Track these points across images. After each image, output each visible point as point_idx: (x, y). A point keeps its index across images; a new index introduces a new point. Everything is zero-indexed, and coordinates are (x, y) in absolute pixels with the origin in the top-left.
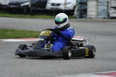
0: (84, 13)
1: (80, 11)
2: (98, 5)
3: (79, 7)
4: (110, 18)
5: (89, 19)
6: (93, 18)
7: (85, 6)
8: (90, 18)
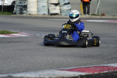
0: (24, 9)
1: (20, 7)
2: (38, 2)
3: (19, 3)
4: (50, 14)
5: (30, 16)
6: (33, 15)
7: (25, 2)
8: (30, 14)
